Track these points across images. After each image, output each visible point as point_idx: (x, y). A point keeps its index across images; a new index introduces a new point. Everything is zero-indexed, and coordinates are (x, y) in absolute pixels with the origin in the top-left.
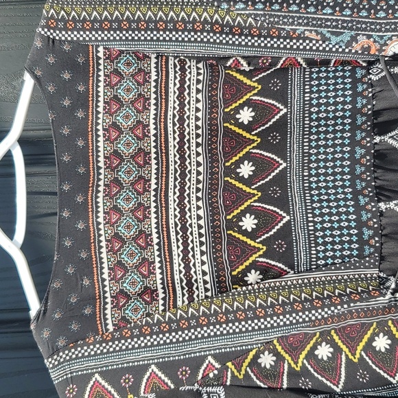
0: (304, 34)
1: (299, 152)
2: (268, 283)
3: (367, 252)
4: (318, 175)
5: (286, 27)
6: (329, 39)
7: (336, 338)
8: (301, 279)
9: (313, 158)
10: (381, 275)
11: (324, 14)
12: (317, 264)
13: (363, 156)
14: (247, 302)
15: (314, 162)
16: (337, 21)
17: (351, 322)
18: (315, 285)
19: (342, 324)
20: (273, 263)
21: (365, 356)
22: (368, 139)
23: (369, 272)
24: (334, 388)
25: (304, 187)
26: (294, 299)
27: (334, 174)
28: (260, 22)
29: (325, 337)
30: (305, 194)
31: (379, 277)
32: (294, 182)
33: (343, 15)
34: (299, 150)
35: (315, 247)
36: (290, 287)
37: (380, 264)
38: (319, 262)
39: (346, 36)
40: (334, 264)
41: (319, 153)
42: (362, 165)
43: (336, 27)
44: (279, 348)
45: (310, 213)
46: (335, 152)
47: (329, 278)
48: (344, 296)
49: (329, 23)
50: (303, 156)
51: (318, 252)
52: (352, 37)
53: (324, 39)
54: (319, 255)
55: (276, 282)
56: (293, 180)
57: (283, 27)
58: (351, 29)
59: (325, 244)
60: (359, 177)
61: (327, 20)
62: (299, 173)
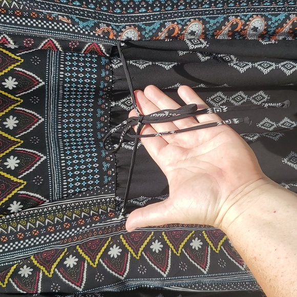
0: (58, 18)
1: (54, 111)
2: (28, 211)
3: (106, 181)
4: (68, 128)
5: (44, 11)
6: (78, 24)
7: (80, 251)
8: (55, 206)
9: (66, 115)
10: (117, 198)
11: (74, 5)
12: (67, 193)
13: (102, 115)
14: (10, 227)
15: (66, 118)
16: (83, 11)
17: (92, 238)
18: (66, 210)
19: (85, 240)
20: (32, 194)
21: (102, 262)
22: (107, 104)
23: (108, 196)
24: (78, 288)
25: (58, 137)
26: (48, 222)
27: (81, 128)
28: (22, 6)
29: (72, 251)
30: (58, 141)
31: (115, 200)
32: (50, 133)
33: (88, 8)
34: (54, 109)
35: (66, 179)
36: (45, 213)
37: (116, 189)
38: (69, 191)
39: (91, 23)
40: (80, 192)
41: (70, 112)
42: (101, 122)
43: (83, 15)
44: (35, 262)
45: (62, 153)
46: (82, 112)
47: (77, 204)
48: (88, 218)
49: (77, 12)
50: (58, 114)
51: (69, 183)
52: (95, 23)
53: (74, 23)
54: (69, 185)
55: (35, 210)
56: (50, 131)
57: (41, 10)
58: (94, 18)
59: (74, 176)
60: (99, 130)
61: (76, 10)
62: (54, 126)
